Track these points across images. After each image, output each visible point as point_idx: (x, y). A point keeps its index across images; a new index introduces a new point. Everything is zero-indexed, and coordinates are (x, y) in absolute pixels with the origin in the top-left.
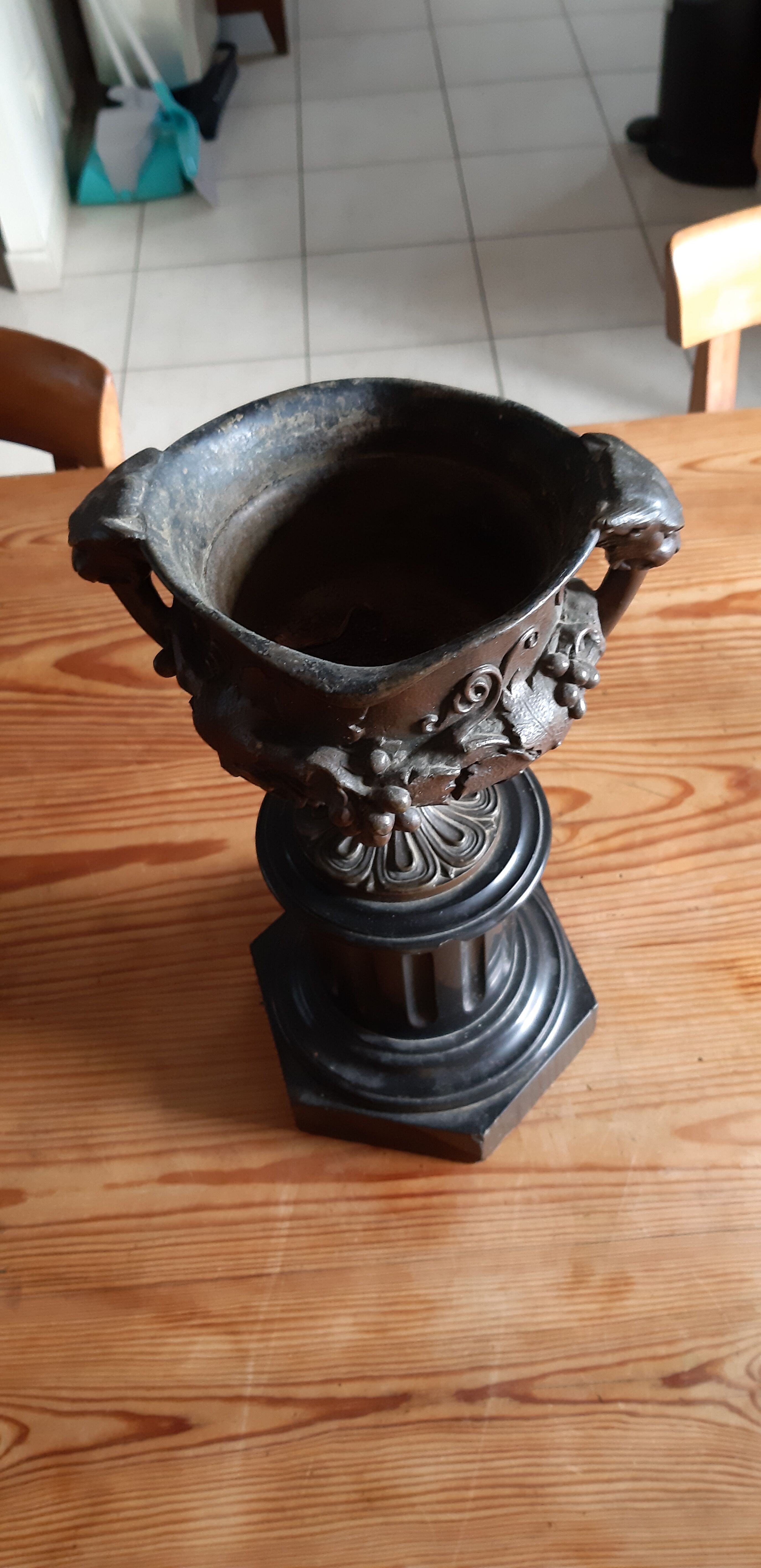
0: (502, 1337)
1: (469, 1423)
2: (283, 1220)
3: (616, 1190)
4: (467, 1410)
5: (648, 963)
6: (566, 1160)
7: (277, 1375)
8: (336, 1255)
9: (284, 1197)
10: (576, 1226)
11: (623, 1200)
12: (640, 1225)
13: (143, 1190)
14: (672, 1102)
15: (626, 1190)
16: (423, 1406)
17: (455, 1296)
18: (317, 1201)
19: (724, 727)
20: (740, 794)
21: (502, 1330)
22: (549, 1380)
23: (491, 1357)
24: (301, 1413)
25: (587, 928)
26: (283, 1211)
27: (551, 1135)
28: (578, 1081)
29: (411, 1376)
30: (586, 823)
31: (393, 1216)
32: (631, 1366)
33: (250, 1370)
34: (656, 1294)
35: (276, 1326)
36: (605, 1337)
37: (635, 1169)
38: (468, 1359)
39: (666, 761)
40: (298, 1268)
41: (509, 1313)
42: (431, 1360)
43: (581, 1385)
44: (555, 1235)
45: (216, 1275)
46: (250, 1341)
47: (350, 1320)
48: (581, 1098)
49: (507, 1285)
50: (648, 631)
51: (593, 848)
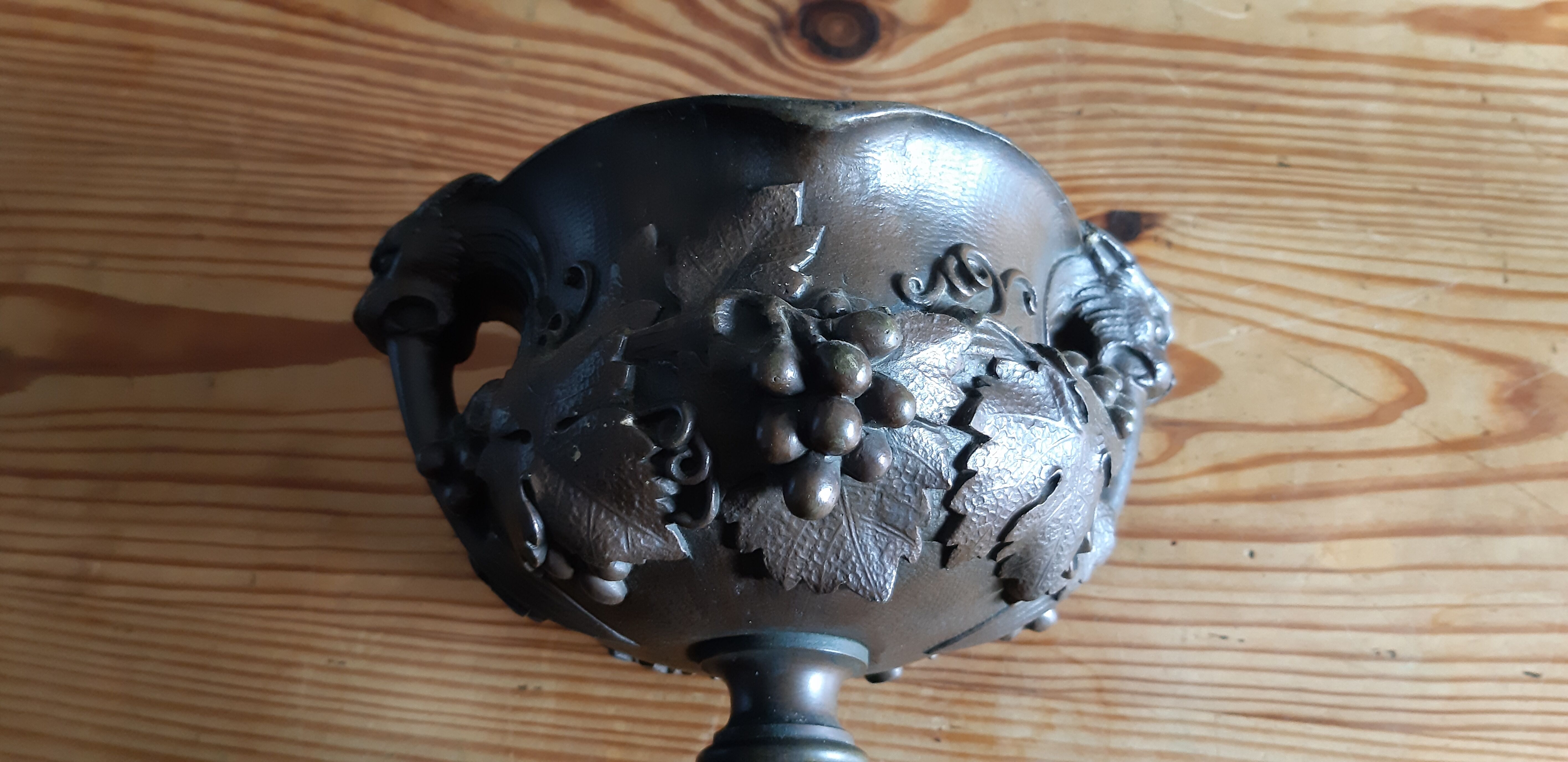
19: (1505, 271)
20: (1515, 420)
30: (1200, 427)
39: (1380, 324)
50: (1384, 50)
51: (1208, 483)
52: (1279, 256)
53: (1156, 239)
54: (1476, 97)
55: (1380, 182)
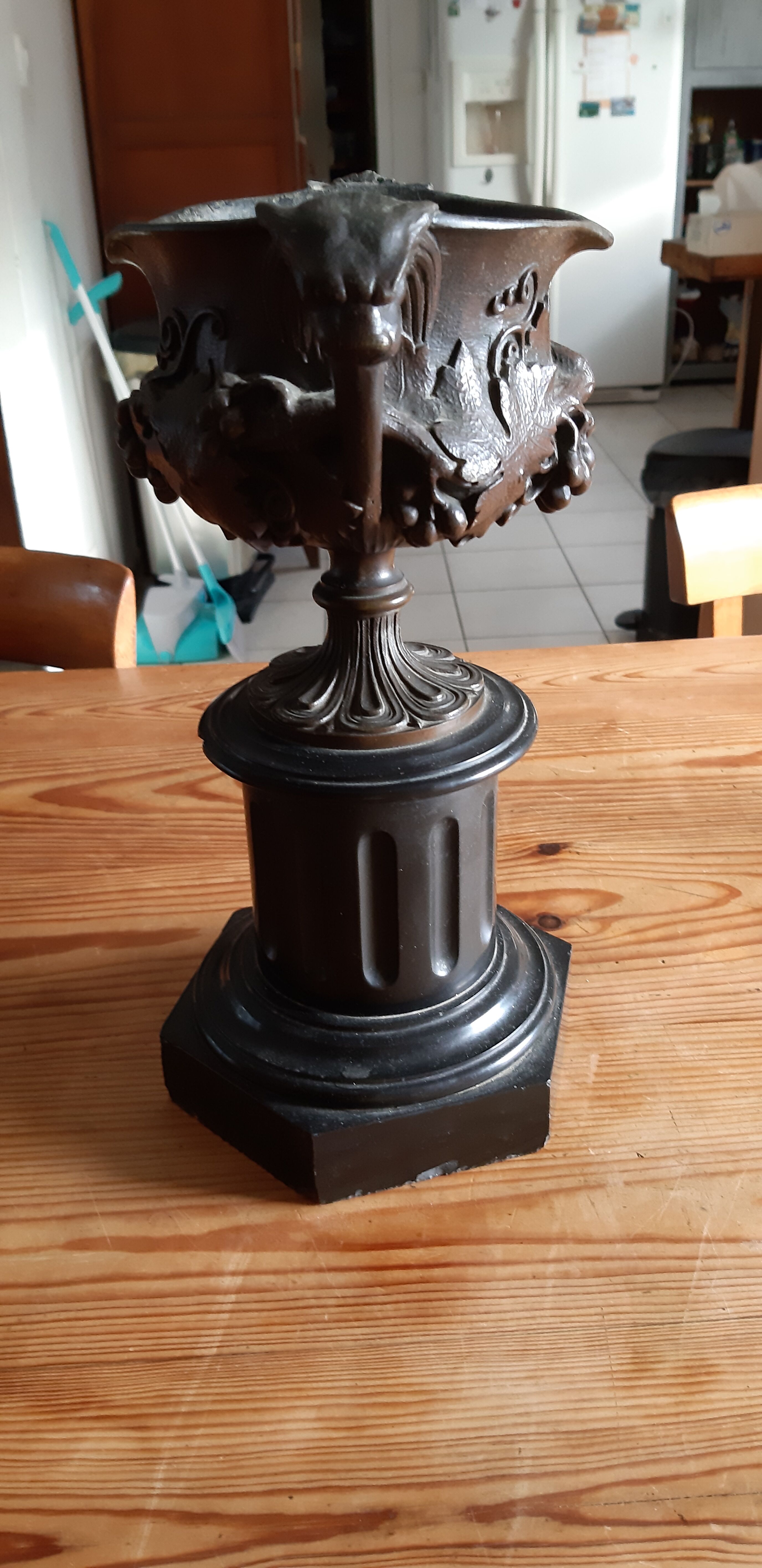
0: (531, 1438)
1: (485, 1551)
2: (226, 1292)
3: (685, 1264)
4: (480, 1533)
5: (703, 1038)
6: (614, 1228)
7: (198, 1484)
8: (298, 1334)
9: (231, 1267)
10: (633, 1304)
11: (695, 1275)
12: (721, 1304)
13: (42, 1257)
14: (750, 1171)
15: (698, 1263)
16: (416, 1526)
17: (464, 1386)
18: (276, 1272)
21: (533, 1429)
22: (604, 1494)
23: (518, 1463)
24: (230, 1534)
25: (626, 1006)
26: (227, 1282)
27: (593, 1204)
28: (625, 1149)
29: (398, 1486)
30: (618, 918)
31: (379, 1290)
32: (725, 1476)
33: (160, 1475)
34: (752, 1386)
35: (203, 1420)
36: (684, 1438)
37: (708, 1241)
38: (483, 1466)
39: (706, 870)
40: (243, 1349)
41: (542, 1408)
42: (427, 1467)
43: (653, 1501)
44: (603, 1315)
45: (125, 1356)
46: (163, 1439)
47: (312, 1414)
48: (631, 1166)
49: (539, 1373)
50: (674, 776)
51: (628, 938)
52: (641, 851)
53: (570, 852)
54: (731, 786)
55: (688, 820)
